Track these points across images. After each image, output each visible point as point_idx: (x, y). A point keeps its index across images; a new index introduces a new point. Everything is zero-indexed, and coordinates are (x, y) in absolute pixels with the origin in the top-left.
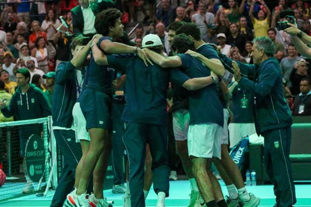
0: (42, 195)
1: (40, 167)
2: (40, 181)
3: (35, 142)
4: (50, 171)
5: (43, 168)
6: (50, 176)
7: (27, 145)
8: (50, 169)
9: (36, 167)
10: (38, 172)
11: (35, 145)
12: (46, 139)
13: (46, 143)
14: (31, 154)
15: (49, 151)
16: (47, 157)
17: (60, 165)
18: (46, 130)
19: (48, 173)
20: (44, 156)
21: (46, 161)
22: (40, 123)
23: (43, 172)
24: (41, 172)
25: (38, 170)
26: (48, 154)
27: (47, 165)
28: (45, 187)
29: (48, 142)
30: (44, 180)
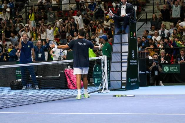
0: (101, 92)
1: (100, 79)
2: (100, 86)
3: (98, 68)
4: (104, 81)
5: (101, 80)
6: (105, 83)
7: (93, 69)
8: (104, 80)
9: (98, 79)
10: (98, 82)
11: (97, 69)
12: (102, 66)
13: (102, 68)
14: (95, 73)
15: (104, 72)
16: (103, 75)
17: (109, 78)
18: (102, 62)
19: (103, 82)
20: (101, 74)
21: (103, 76)
22: (99, 58)
23: (101, 81)
24: (100, 81)
25: (99, 81)
26: (103, 73)
27: (103, 78)
28: (102, 88)
29: (104, 67)
30: (102, 85)
